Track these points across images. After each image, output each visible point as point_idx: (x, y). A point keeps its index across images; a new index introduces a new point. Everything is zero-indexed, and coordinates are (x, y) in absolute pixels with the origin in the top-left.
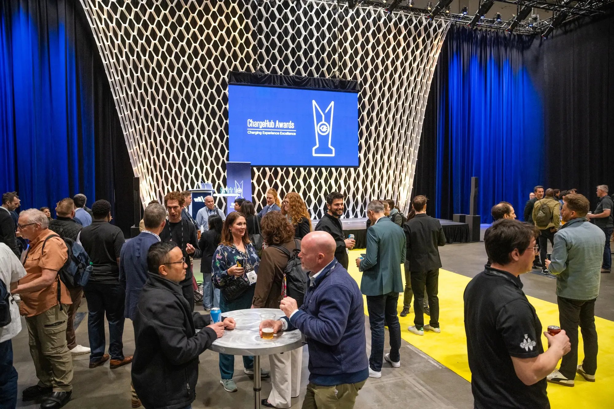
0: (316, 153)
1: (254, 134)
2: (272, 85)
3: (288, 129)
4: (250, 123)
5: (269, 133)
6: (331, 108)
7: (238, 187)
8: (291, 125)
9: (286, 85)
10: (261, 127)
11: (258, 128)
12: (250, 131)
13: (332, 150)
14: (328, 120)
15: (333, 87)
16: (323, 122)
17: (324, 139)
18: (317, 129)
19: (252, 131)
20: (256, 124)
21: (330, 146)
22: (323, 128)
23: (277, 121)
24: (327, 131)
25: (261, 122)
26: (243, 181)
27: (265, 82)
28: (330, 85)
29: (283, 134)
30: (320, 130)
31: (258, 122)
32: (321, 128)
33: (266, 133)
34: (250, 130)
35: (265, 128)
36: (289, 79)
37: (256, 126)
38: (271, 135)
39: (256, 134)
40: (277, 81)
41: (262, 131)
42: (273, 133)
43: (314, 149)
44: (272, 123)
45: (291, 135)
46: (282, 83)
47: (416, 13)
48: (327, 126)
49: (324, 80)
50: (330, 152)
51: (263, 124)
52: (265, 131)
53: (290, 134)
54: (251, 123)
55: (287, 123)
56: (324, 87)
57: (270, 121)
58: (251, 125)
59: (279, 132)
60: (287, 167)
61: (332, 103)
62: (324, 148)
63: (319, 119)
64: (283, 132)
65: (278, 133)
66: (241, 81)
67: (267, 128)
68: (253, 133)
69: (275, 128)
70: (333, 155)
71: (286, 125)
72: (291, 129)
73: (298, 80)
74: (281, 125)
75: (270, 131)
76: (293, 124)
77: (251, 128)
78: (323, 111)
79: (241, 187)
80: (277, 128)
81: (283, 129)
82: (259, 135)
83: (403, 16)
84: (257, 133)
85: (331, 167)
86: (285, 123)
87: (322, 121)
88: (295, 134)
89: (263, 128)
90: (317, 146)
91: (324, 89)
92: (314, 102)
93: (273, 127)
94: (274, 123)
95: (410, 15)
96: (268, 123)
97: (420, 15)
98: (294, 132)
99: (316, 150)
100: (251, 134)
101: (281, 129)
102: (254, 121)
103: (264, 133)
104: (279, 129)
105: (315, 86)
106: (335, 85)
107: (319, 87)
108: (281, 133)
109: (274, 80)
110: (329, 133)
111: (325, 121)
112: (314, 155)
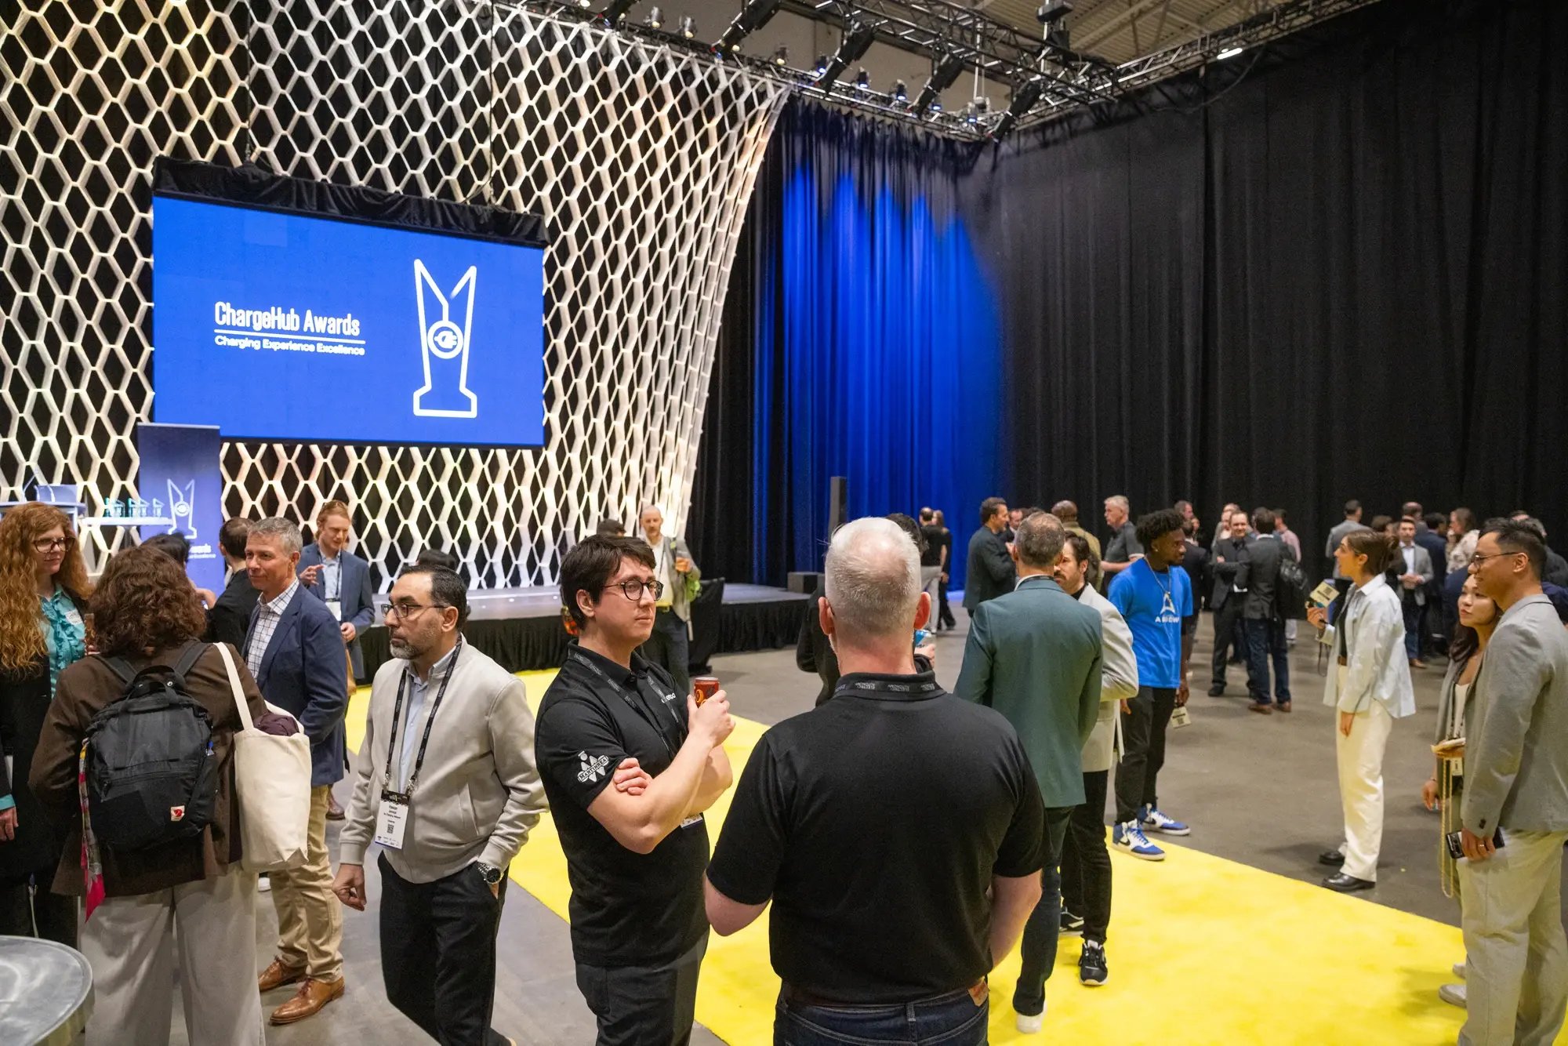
0: (422, 407)
1: (237, 348)
2: (293, 206)
3: (342, 336)
4: (222, 313)
5: (284, 346)
6: (468, 283)
7: (176, 498)
8: (352, 326)
9: (335, 211)
10: (257, 327)
11: (251, 329)
12: (224, 338)
13: (468, 400)
14: (458, 317)
15: (472, 227)
16: (445, 322)
17: (445, 370)
18: (427, 340)
19: (229, 336)
20: (242, 317)
21: (463, 388)
22: (444, 339)
23: (309, 313)
24: (454, 347)
25: (259, 313)
26: (192, 482)
27: (270, 198)
28: (466, 223)
29: (328, 349)
30: (436, 343)
31: (249, 313)
32: (438, 339)
33: (275, 346)
34: (223, 335)
35: (270, 331)
36: (346, 196)
37: (242, 325)
38: (288, 352)
39: (242, 347)
40: (310, 197)
41: (261, 339)
42: (295, 347)
43: (417, 395)
44: (293, 315)
45: (351, 356)
46: (322, 205)
47: (702, 55)
48: (454, 334)
49: (449, 206)
50: (465, 404)
51: (265, 319)
52: (271, 339)
53: (347, 351)
54: (226, 313)
55: (339, 321)
56: (446, 224)
57: (286, 311)
58: (226, 320)
59: (315, 343)
60: (342, 444)
61: (472, 273)
62: (444, 394)
63: (434, 314)
64: (326, 344)
65: (311, 348)
66: (194, 189)
67: (276, 331)
68: (233, 342)
69: (300, 332)
70: (472, 414)
71: (334, 324)
72: (351, 337)
73: (374, 202)
74: (320, 324)
75: (287, 341)
76: (356, 323)
77: (225, 327)
78: (447, 293)
79: (187, 500)
80: (309, 333)
81: (327, 335)
82: (250, 349)
83: (669, 58)
84: (244, 344)
85: (468, 446)
86: (332, 319)
87: (441, 319)
88: (362, 352)
89: (263, 330)
90: (428, 386)
91: (447, 230)
92: (419, 267)
93: (297, 328)
94: (297, 317)
95: (686, 59)
96: (281, 317)
97: (713, 62)
98: (359, 346)
99: (422, 398)
100: (227, 348)
101: (320, 335)
102: (235, 307)
103: (266, 344)
104: (315, 334)
105: (423, 220)
106: (482, 222)
107: (433, 226)
108: (321, 348)
109: (299, 193)
110: (461, 354)
111: (450, 319)
112: (418, 411)
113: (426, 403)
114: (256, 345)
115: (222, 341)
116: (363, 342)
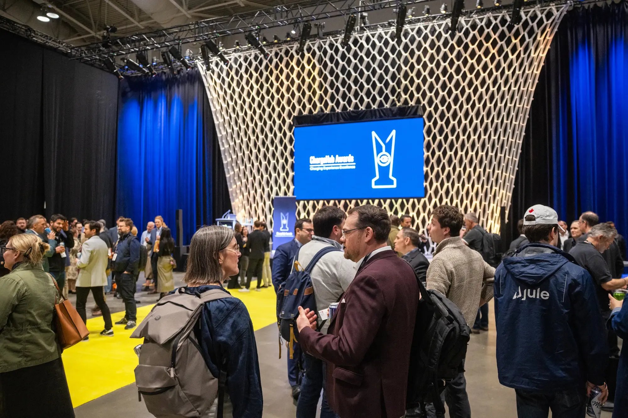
0: (375, 185)
3: (348, 162)
5: (330, 168)
6: (392, 136)
7: (283, 218)
8: (351, 158)
9: (342, 121)
10: (322, 163)
11: (320, 164)
13: (393, 181)
14: (388, 150)
15: (391, 115)
16: (384, 152)
17: (384, 171)
18: (377, 160)
19: (314, 167)
20: (318, 161)
21: (391, 177)
22: (383, 159)
23: (337, 156)
24: (388, 161)
25: (322, 158)
26: (288, 213)
27: (323, 121)
28: (388, 114)
29: (343, 168)
30: (380, 161)
31: (320, 159)
32: (381, 159)
33: (327, 169)
34: (312, 167)
35: (326, 164)
36: (345, 115)
37: (318, 163)
38: (330, 170)
39: (318, 170)
40: (334, 118)
41: (323, 167)
42: (333, 168)
43: (373, 181)
44: (332, 158)
45: (351, 169)
46: (338, 120)
48: (387, 156)
49: (381, 110)
50: (391, 182)
51: (324, 160)
53: (349, 167)
54: (313, 160)
55: (347, 157)
56: (381, 116)
57: (330, 156)
58: (313, 162)
59: (339, 166)
61: (394, 133)
62: (384, 179)
63: (379, 150)
64: (342, 166)
65: (338, 168)
66: (302, 123)
67: (328, 163)
68: (315, 169)
69: (335, 163)
70: (394, 186)
71: (345, 159)
72: (351, 162)
73: (355, 114)
74: (341, 159)
75: (330, 166)
77: (313, 164)
78: (384, 141)
79: (286, 219)
80: (337, 163)
81: (343, 163)
82: (320, 171)
84: (317, 169)
86: (344, 157)
87: (382, 151)
88: (354, 167)
89: (324, 164)
90: (377, 177)
91: (381, 118)
92: (374, 134)
93: (333, 162)
94: (334, 158)
96: (329, 159)
98: (353, 165)
99: (375, 182)
101: (341, 163)
102: (316, 157)
103: (325, 168)
104: (339, 163)
105: (372, 117)
106: (394, 113)
107: (376, 118)
108: (341, 168)
109: (331, 117)
110: (389, 164)
111: (386, 151)
112: (374, 186)
113: (377, 183)
114: (322, 169)
115: (312, 169)
116: (355, 164)
